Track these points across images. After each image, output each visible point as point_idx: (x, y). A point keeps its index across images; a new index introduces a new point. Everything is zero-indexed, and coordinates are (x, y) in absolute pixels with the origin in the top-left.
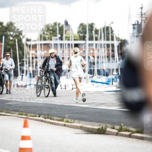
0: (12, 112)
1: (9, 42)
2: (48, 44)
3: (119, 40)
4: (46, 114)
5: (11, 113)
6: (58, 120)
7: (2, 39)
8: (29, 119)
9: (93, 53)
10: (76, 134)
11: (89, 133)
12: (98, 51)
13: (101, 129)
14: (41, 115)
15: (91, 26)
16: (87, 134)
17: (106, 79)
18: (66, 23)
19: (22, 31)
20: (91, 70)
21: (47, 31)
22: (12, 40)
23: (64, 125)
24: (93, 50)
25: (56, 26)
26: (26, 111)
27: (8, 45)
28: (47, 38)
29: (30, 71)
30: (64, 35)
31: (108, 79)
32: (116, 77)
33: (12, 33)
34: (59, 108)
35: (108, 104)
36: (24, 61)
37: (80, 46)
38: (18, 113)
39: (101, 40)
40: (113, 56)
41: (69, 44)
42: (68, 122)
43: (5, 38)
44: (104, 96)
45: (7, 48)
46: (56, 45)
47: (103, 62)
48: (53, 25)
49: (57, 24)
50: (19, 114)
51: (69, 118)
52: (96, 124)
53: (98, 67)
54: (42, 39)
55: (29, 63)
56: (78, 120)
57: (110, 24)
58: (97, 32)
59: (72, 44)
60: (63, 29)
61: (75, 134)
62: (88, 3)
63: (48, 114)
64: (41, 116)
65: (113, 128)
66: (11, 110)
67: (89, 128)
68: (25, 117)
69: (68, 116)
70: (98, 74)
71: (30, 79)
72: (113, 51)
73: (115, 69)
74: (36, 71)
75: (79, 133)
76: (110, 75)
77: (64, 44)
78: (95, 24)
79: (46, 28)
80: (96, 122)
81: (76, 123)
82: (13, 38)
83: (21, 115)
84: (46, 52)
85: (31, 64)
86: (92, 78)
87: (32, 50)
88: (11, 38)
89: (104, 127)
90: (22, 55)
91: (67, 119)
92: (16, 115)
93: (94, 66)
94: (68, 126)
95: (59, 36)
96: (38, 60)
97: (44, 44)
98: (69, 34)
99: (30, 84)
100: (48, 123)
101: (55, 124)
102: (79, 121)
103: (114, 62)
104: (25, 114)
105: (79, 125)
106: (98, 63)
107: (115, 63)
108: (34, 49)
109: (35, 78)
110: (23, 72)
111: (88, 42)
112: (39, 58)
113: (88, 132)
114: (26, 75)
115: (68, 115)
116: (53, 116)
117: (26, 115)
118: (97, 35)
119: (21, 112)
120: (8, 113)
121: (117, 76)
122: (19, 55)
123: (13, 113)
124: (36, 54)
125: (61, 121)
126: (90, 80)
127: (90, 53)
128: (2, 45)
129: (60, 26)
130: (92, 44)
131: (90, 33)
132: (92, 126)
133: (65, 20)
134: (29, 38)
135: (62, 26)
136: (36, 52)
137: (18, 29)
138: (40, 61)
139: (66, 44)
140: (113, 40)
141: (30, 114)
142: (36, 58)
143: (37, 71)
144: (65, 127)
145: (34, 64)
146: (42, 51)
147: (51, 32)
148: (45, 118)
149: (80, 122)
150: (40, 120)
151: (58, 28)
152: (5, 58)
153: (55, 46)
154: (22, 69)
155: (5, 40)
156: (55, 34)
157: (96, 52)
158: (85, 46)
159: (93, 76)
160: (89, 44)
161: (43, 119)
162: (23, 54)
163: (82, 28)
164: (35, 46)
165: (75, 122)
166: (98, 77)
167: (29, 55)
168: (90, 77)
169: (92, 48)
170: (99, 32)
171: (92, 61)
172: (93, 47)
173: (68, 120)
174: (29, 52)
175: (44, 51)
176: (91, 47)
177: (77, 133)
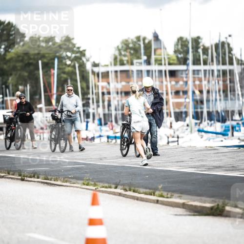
0: (73, 181)
1: (65, 68)
2: (126, 72)
3: (241, 64)
4: (126, 183)
5: (70, 182)
6: (146, 194)
7: (54, 64)
8: (100, 191)
9: (200, 86)
10: (176, 215)
11: (196, 214)
12: (209, 82)
13: (216, 207)
14: (118, 185)
15: (196, 41)
16: (194, 215)
17: (222, 127)
18: (156, 37)
19: (85, 51)
20: (197, 113)
21: (125, 50)
22: (69, 66)
23: (156, 201)
24: (200, 80)
25: (139, 43)
26: (94, 179)
27: (64, 73)
28: (125, 62)
29: (99, 115)
30: (153, 57)
31: (226, 127)
32: (238, 124)
33: (69, 54)
34: (147, 175)
35: (226, 168)
36: (89, 99)
37: (179, 74)
38: (81, 182)
39: (213, 65)
40: (233, 90)
41: (160, 72)
42: (162, 196)
43: (58, 62)
44: (220, 154)
45: (61, 77)
46: (140, 72)
47: (216, 100)
48: (135, 40)
49: (141, 39)
50: (84, 184)
51: (164, 191)
52: (208, 199)
53: (208, 107)
54: (118, 63)
55: (98, 102)
56: (178, 193)
57: (226, 38)
58: (205, 50)
59: (165, 71)
60: (150, 47)
61: (174, 216)
62: (190, 4)
63: (130, 183)
64: (119, 187)
65: (236, 207)
66: (71, 178)
67: (196, 206)
68: (94, 188)
69: (162, 187)
70: (208, 120)
71: (99, 127)
72: (232, 81)
73: (236, 111)
74: (108, 114)
75: (181, 213)
76: (229, 120)
77: (152, 71)
78: (202, 39)
79: (123, 45)
80: (207, 197)
81: (176, 198)
82: (72, 61)
83: (87, 185)
84: (124, 83)
85: (101, 104)
86: (199, 125)
87: (102, 81)
88: (68, 62)
89: (220, 204)
90: (85, 90)
91: (160, 191)
92: (79, 185)
93: (202, 106)
94: (163, 203)
95: (144, 58)
96: (112, 96)
97: (122, 71)
98: (160, 55)
99: (100, 136)
100: (130, 198)
101: (142, 200)
102: (180, 195)
103: (235, 100)
104: (93, 183)
105: (181, 201)
106: (208, 101)
107: (237, 101)
108: (104, 80)
109: (107, 125)
110: (88, 116)
111: (192, 67)
112: (113, 93)
113: (196, 212)
114: (94, 122)
115: (161, 185)
116: (138, 187)
117: (95, 185)
118: (205, 57)
119: (87, 180)
120: (66, 182)
121: (240, 123)
122: (82, 88)
123: (75, 182)
124: (108, 87)
125: (151, 195)
126: (197, 129)
127: (195, 85)
128: (54, 74)
129: (147, 41)
130: (198, 71)
131: (195, 53)
132: (201, 202)
133: (154, 32)
134: (97, 62)
135: (150, 42)
136: (109, 83)
137: (79, 48)
138: (114, 98)
139: (155, 71)
140: (231, 63)
141: (101, 184)
142: (109, 93)
143: (111, 114)
144: (158, 205)
145: (106, 103)
146: (117, 82)
147: (132, 52)
148: (126, 190)
149: (181, 197)
150: (118, 193)
151: (142, 46)
152: (66, 94)
153: (138, 74)
154: (86, 112)
155: (58, 65)
156: (138, 55)
157: (204, 83)
158: (187, 74)
159: (201, 123)
160: (194, 71)
161: (122, 192)
162: (88, 88)
163: (182, 45)
164: (106, 75)
165: (173, 197)
166: (208, 124)
167: (97, 88)
168: (196, 124)
169: (198, 78)
170: (210, 51)
171: (198, 98)
172: (200, 76)
173: (162, 193)
174: (97, 83)
175: (121, 82)
176: (196, 76)
177: (178, 214)
